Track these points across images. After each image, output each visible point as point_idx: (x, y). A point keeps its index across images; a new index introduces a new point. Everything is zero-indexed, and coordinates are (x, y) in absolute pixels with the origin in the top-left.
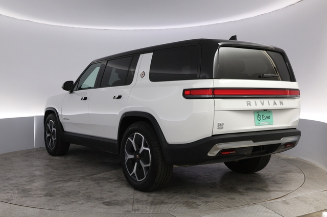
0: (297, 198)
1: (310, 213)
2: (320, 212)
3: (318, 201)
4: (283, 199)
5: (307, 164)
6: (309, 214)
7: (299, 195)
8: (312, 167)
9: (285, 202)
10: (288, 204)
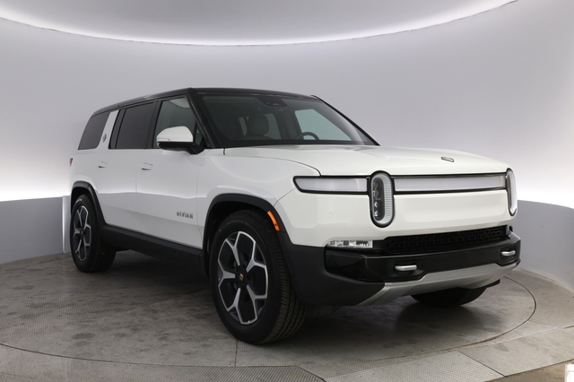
0: (522, 340)
1: (544, 365)
2: (562, 365)
3: (558, 344)
4: (498, 341)
5: (538, 280)
6: (543, 368)
7: (526, 334)
8: (548, 286)
9: (502, 348)
10: (506, 350)
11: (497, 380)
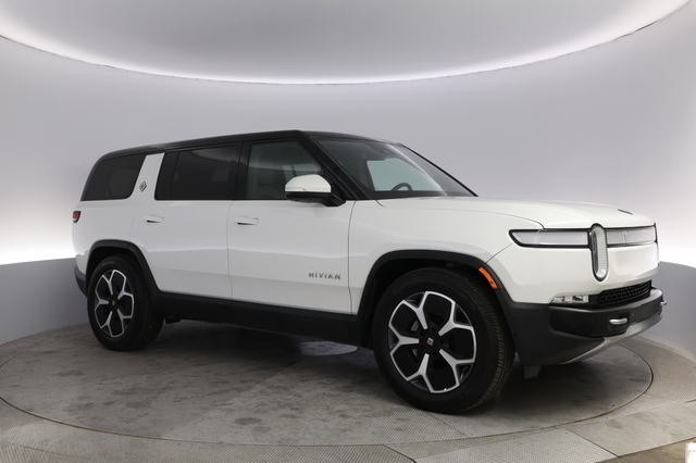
0: (639, 416)
2: (683, 444)
3: (678, 421)
4: (610, 417)
6: (660, 448)
7: (642, 409)
9: (615, 425)
10: (619, 427)
11: (609, 461)
